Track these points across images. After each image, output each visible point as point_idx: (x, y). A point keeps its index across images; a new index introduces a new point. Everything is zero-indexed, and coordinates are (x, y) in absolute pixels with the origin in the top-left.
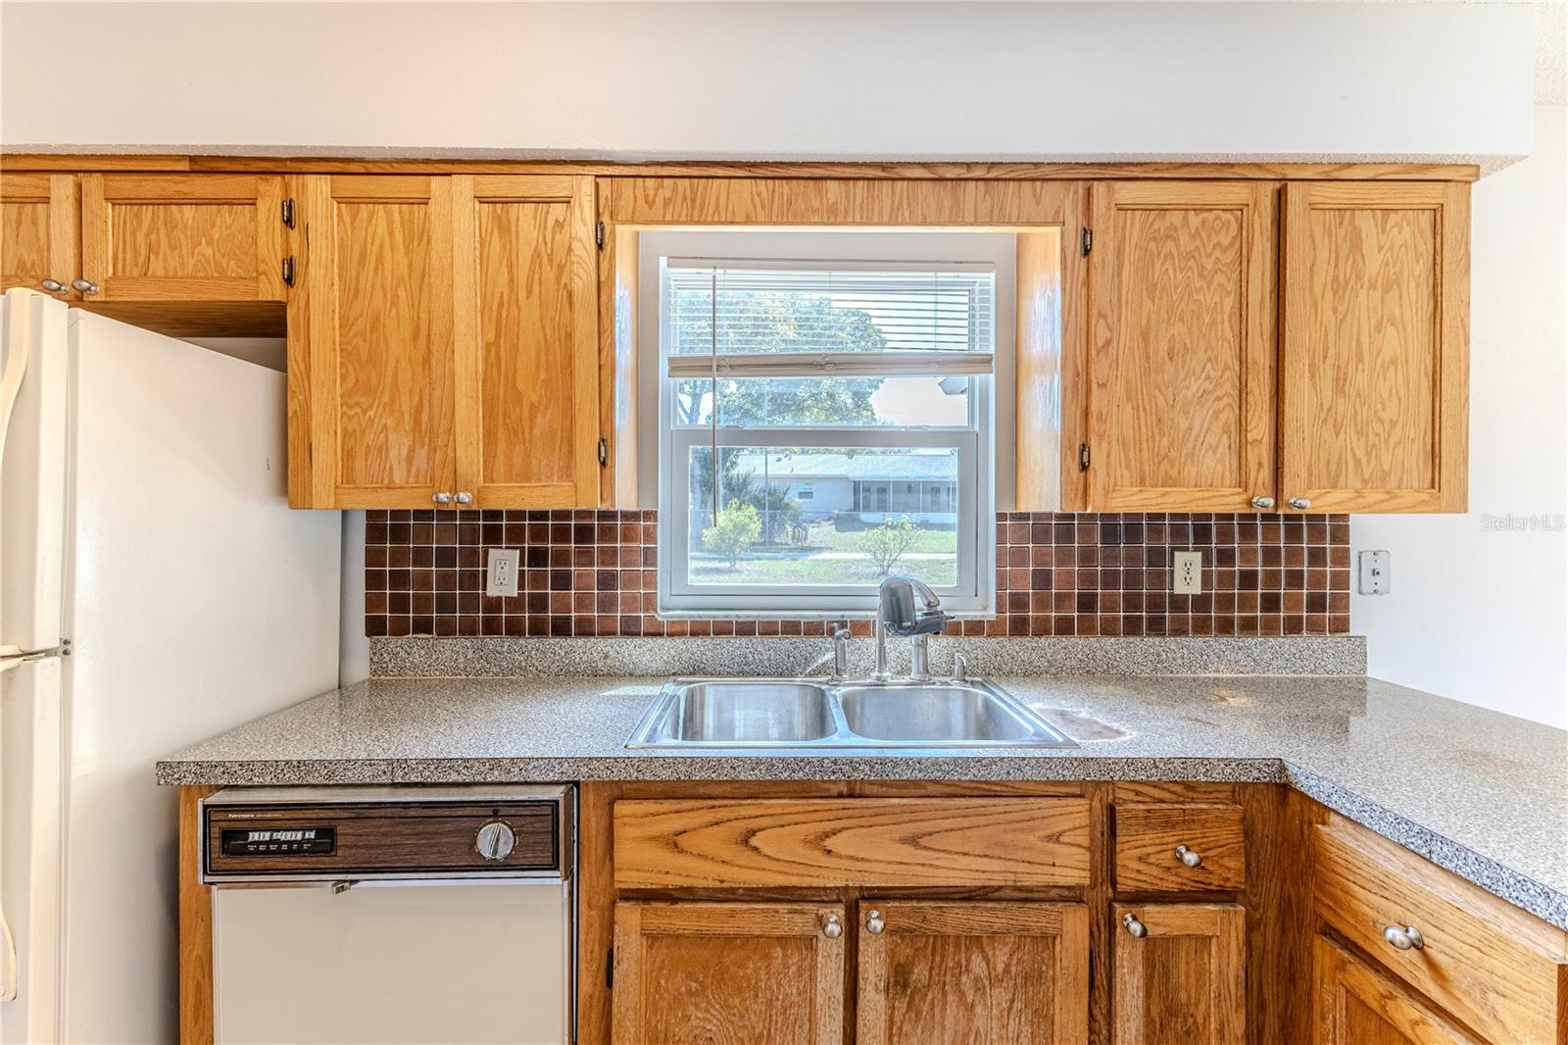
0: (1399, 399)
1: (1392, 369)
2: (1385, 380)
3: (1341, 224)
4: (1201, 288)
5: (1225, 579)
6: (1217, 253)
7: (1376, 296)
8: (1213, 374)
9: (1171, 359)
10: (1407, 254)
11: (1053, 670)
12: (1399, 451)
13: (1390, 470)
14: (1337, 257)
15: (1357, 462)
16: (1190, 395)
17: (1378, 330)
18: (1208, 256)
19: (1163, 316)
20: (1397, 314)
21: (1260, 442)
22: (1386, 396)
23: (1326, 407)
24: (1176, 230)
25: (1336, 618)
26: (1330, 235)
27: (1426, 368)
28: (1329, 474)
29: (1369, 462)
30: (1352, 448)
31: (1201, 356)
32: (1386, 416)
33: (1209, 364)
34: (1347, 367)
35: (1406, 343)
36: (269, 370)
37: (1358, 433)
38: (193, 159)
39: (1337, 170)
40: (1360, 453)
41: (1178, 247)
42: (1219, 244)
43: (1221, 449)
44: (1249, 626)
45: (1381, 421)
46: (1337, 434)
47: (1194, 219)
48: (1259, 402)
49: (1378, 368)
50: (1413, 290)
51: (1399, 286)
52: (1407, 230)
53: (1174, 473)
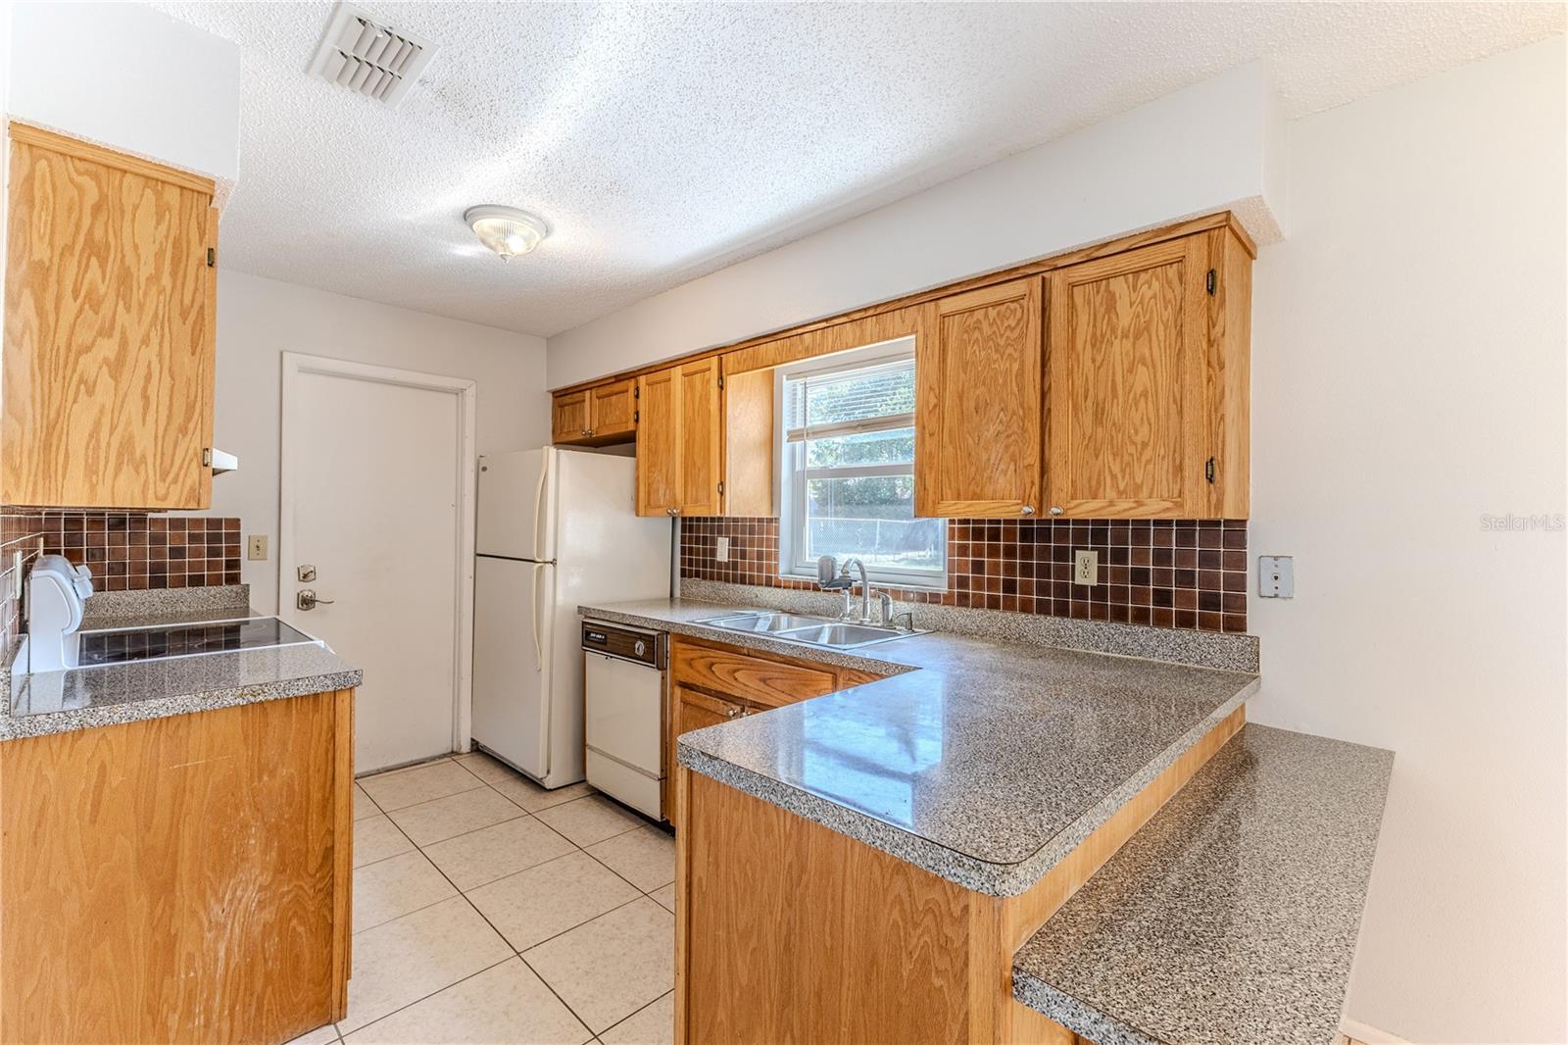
0: (1150, 425)
1: (1143, 400)
2: (1137, 410)
3: (1098, 292)
4: (997, 360)
5: (1119, 575)
6: (1008, 333)
7: (1128, 344)
8: (1004, 419)
9: (977, 412)
10: (1156, 304)
11: (981, 633)
12: (1151, 467)
13: (1142, 482)
14: (1095, 319)
15: (1114, 477)
16: (989, 435)
17: (1130, 371)
18: (1002, 336)
19: (972, 383)
20: (1147, 355)
21: (1033, 465)
22: (1138, 423)
23: (1088, 435)
24: (980, 322)
25: (1229, 617)
26: (1089, 303)
27: (1174, 396)
28: (1090, 487)
29: (1123, 478)
30: (1109, 467)
31: (997, 408)
32: (1138, 439)
33: (1002, 413)
34: (1104, 403)
35: (1155, 377)
36: (629, 458)
37: (1114, 455)
38: (615, 376)
39: (1097, 250)
40: (1116, 469)
41: (982, 334)
42: (1009, 326)
43: (1009, 473)
44: (1141, 617)
45: (1135, 444)
46: (1097, 457)
47: (992, 312)
48: (1032, 437)
49: (1130, 401)
50: (1161, 333)
51: (1148, 332)
52: (1156, 285)
53: (978, 491)
